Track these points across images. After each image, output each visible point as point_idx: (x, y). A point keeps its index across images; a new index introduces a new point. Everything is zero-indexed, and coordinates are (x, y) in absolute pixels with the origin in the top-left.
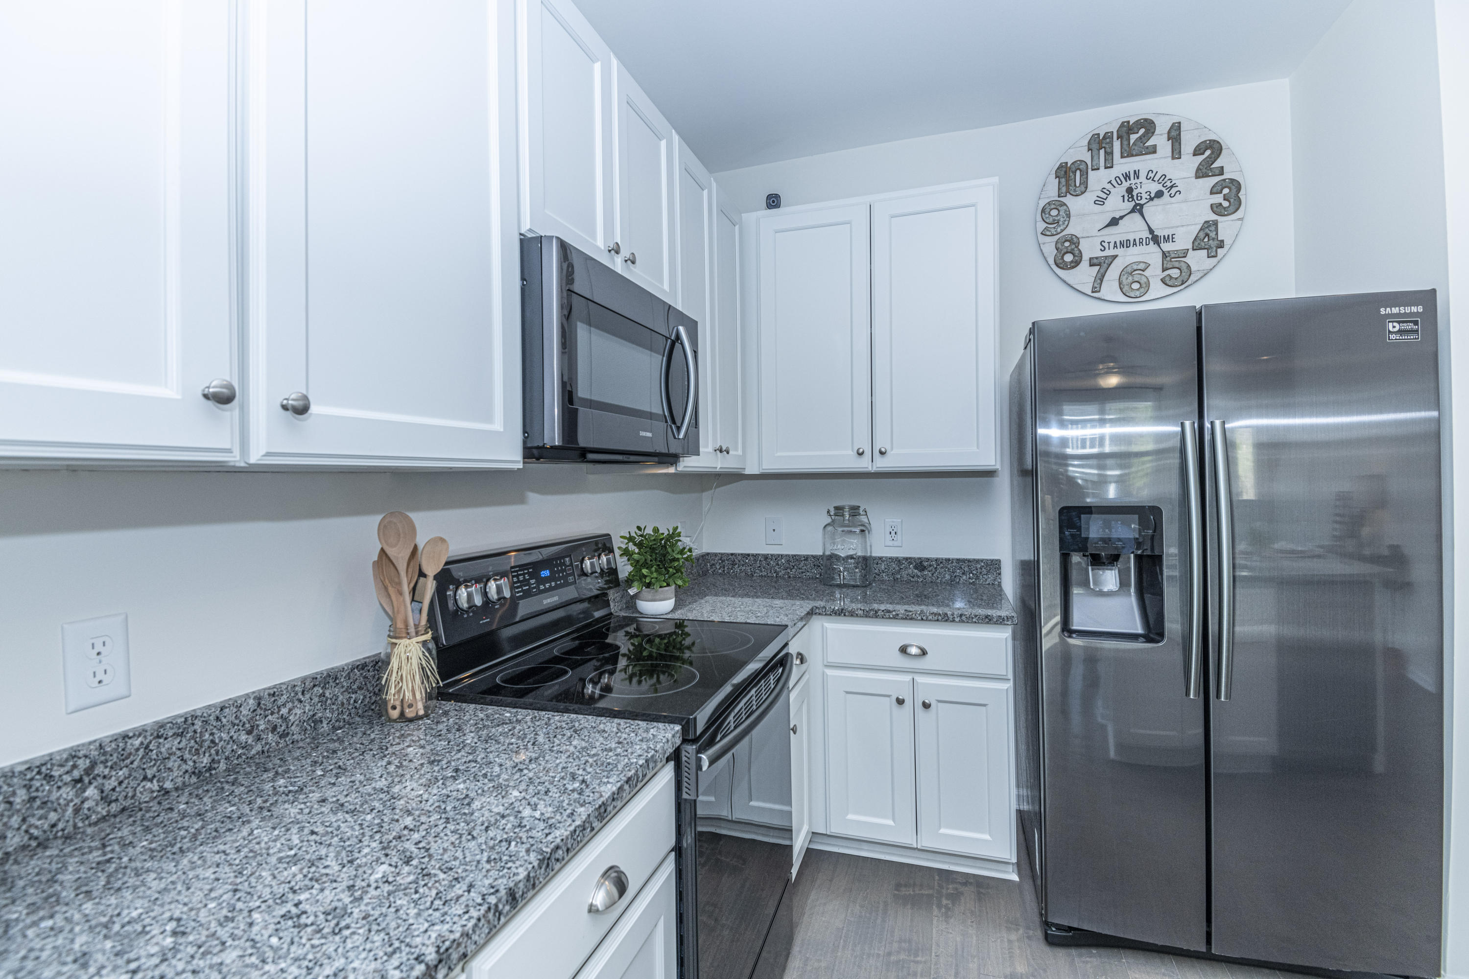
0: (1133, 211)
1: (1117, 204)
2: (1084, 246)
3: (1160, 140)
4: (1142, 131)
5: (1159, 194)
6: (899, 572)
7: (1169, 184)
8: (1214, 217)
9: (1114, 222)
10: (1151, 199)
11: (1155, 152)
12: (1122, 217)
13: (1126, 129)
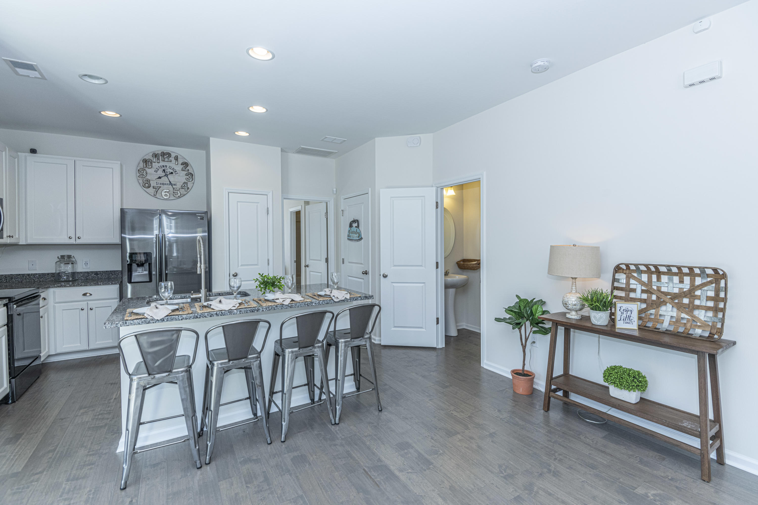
0: (165, 176)
1: (160, 173)
2: (151, 182)
3: (172, 159)
4: (167, 155)
5: (172, 173)
6: (88, 276)
7: (175, 171)
8: (186, 181)
9: (160, 178)
10: (170, 174)
11: (171, 162)
12: (162, 177)
13: (163, 154)
